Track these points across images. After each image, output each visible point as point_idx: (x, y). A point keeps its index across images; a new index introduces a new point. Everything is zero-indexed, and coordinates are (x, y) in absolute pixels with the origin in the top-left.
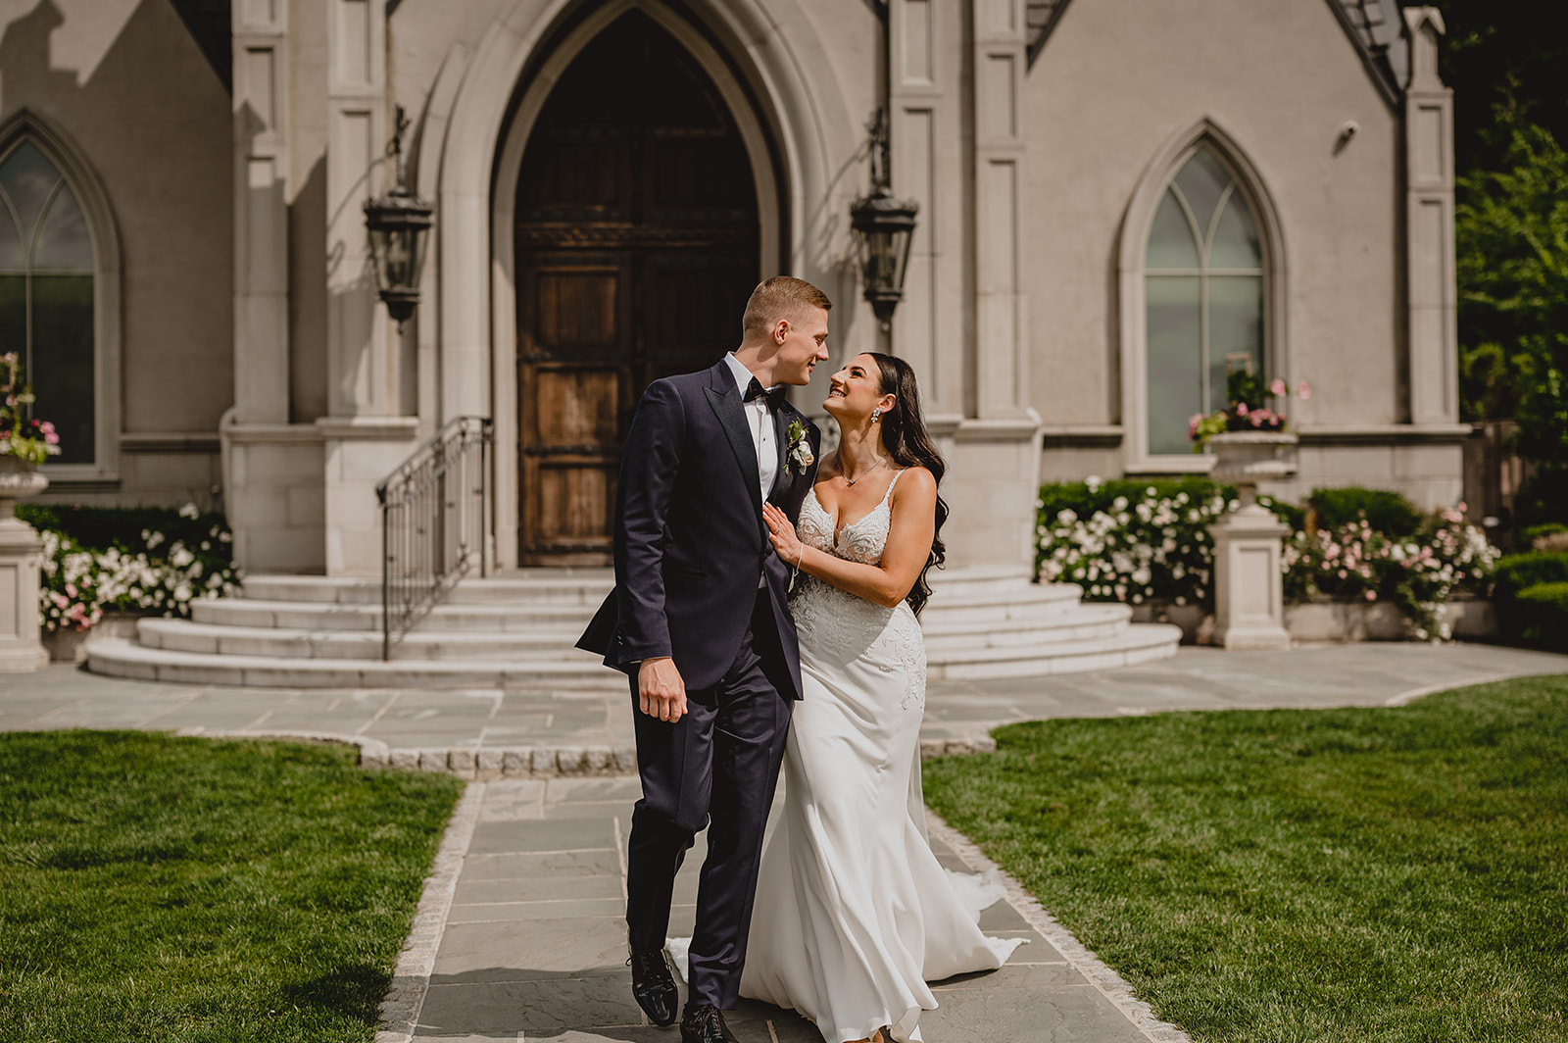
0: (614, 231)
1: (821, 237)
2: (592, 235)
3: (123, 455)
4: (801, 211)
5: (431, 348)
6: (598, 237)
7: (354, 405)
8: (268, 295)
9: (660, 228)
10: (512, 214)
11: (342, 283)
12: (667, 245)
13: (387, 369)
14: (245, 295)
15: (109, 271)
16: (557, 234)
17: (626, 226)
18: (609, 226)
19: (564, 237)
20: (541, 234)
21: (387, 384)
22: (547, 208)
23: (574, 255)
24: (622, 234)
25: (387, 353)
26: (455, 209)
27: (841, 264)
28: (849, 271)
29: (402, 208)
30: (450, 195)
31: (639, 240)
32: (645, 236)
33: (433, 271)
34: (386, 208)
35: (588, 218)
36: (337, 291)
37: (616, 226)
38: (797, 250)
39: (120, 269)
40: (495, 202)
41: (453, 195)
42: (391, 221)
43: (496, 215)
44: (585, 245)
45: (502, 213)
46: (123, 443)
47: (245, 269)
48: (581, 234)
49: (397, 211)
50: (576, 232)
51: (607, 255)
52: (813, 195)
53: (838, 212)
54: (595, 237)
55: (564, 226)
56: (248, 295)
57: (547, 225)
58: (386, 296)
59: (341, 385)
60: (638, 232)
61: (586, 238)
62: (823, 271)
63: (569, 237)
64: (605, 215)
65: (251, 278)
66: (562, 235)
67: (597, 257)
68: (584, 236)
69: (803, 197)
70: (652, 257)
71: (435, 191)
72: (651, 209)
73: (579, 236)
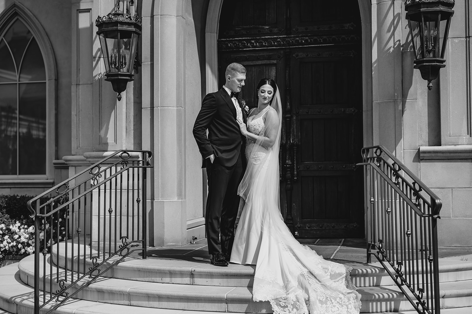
0: (275, 40)
2: (262, 43)
3: (55, 170)
4: (376, 13)
5: (148, 109)
6: (265, 43)
7: (107, 144)
8: (88, 84)
9: (301, 37)
10: (217, 33)
11: (101, 73)
12: (306, 46)
13: (126, 122)
14: (77, 84)
15: (51, 80)
16: (242, 43)
17: (281, 36)
18: (272, 37)
19: (246, 44)
20: (234, 44)
21: (126, 131)
22: (237, 29)
23: (251, 55)
24: (279, 41)
25: (126, 113)
26: (161, 24)
27: (402, 46)
28: (409, 51)
29: (115, 21)
30: (157, 16)
31: (289, 44)
32: (292, 42)
33: (150, 63)
34: (105, 22)
35: (260, 33)
36: (97, 78)
37: (276, 36)
38: (374, 39)
39: (56, 79)
40: (206, 27)
41: (159, 16)
42: (108, 30)
43: (206, 34)
44: (258, 48)
45: (211, 33)
46: (54, 164)
47: (76, 71)
48: (256, 42)
49: (112, 23)
50: (253, 42)
51: (271, 54)
52: (383, 2)
53: (401, 12)
54: (264, 44)
55: (246, 38)
56: (79, 85)
57: (237, 39)
58: (109, 76)
59: (99, 133)
60: (289, 39)
61: (259, 44)
62: (390, 51)
63: (249, 44)
64: (270, 31)
65: (80, 75)
66: (245, 43)
67: (265, 55)
68: (257, 44)
69: (377, 4)
70: (296, 54)
71: (151, 15)
72: (296, 26)
73: (255, 43)
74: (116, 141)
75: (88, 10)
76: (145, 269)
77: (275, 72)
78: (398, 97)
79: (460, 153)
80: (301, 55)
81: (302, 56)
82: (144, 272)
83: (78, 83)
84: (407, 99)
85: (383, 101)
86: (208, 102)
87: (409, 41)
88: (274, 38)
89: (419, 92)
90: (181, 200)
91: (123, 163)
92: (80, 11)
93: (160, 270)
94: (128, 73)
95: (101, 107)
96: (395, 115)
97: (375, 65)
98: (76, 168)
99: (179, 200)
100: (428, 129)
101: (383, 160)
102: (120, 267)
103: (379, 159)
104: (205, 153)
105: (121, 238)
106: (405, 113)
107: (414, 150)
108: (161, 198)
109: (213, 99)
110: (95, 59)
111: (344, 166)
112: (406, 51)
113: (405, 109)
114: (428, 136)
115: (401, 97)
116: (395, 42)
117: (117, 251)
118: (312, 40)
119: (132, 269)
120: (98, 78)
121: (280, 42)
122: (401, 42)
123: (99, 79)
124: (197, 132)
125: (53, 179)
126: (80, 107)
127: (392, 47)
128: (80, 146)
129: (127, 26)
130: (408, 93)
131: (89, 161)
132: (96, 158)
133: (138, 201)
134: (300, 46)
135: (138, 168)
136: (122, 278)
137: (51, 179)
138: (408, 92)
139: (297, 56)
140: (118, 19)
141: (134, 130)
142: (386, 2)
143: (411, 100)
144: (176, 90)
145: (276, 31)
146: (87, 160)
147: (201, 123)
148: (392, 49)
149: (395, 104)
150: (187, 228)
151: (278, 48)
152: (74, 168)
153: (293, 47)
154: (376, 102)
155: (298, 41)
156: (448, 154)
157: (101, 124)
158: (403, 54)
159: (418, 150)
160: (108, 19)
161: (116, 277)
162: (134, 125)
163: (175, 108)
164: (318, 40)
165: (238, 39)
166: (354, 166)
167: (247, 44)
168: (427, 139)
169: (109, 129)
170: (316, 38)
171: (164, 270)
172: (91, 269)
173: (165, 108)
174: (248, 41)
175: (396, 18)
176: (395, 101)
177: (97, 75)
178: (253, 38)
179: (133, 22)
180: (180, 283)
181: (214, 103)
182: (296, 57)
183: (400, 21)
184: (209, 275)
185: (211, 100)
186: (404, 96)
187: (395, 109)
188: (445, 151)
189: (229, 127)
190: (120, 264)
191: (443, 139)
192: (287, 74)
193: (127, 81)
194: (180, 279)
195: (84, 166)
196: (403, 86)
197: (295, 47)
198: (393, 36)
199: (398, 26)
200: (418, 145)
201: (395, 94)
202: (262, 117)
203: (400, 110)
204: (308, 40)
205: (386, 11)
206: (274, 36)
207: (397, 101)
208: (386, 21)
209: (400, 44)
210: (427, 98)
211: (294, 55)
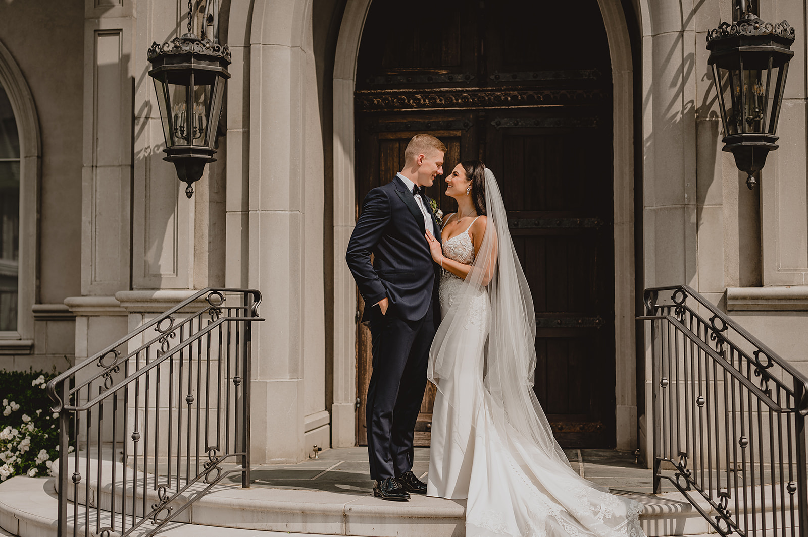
0: (458, 94)
1: (673, 84)
2: (435, 99)
3: (36, 322)
4: (651, 52)
5: (238, 213)
6: (441, 100)
7: (158, 276)
8: (114, 166)
9: (505, 90)
10: (353, 80)
11: (149, 147)
12: (513, 107)
13: (195, 237)
14: (93, 167)
15: (30, 157)
16: (399, 99)
17: (470, 89)
18: (453, 89)
19: (406, 101)
20: (383, 100)
21: (195, 253)
22: (389, 73)
23: (416, 120)
24: (466, 97)
25: (195, 220)
26: (263, 61)
27: (697, 112)
28: (708, 119)
29: (185, 53)
30: (257, 46)
31: (483, 103)
32: (489, 99)
33: (241, 130)
34: (168, 53)
35: (431, 82)
36: (141, 155)
37: (460, 89)
38: (646, 98)
39: (40, 155)
40: (335, 67)
41: (261, 46)
42: (174, 68)
43: (336, 81)
44: (428, 109)
45: (343, 79)
46: (35, 311)
47: (92, 141)
48: (424, 98)
49: (180, 55)
50: (419, 96)
51: (451, 119)
52: (664, 33)
53: (694, 52)
54: (438, 101)
55: (407, 90)
56: (97, 167)
57: (389, 91)
58: (171, 153)
59: (145, 256)
60: (483, 94)
61: (429, 102)
62: (676, 120)
63: (411, 101)
64: (449, 79)
65: (99, 149)
66: (404, 100)
67: (440, 121)
68: (427, 100)
69: (652, 36)
70: (496, 120)
71: (245, 44)
72: (496, 72)
73: (422, 100)
74: (176, 271)
75: (116, 32)
76: (255, 507)
77: (458, 151)
78: (689, 200)
79: (797, 299)
80: (506, 123)
81: (508, 124)
82: (253, 512)
83: (95, 165)
84: (705, 204)
85: (662, 207)
86: (373, 204)
87: (708, 103)
88: (457, 91)
89: (725, 191)
90: (297, 380)
91: (212, 313)
92: (100, 32)
93: (285, 509)
94: (207, 148)
95: (148, 209)
96: (685, 232)
97: (649, 144)
98: (88, 319)
99: (294, 380)
100: (739, 257)
101: (689, 310)
102: (206, 502)
103: (681, 309)
104: (370, 296)
105: (207, 449)
106: (701, 228)
107: (716, 294)
108: (260, 375)
109: (383, 199)
110: (139, 120)
111: (580, 321)
112: (703, 119)
113: (702, 222)
114: (738, 269)
115: (696, 200)
116: (685, 104)
117: (201, 474)
118: (525, 97)
119: (229, 507)
120: (145, 155)
121: (468, 99)
122: (695, 104)
123: (146, 158)
124: (355, 259)
125: (31, 339)
126: (98, 207)
127: (679, 112)
128: (97, 279)
129: (207, 62)
130: (706, 194)
131: (126, 308)
132: (138, 301)
133: (236, 382)
134: (504, 107)
135: (237, 320)
136: (209, 524)
137: (27, 339)
138: (707, 192)
139: (499, 124)
140: (193, 49)
141: (209, 252)
142: (670, 33)
143: (710, 206)
144: (290, 180)
145: (459, 79)
146: (122, 306)
147: (361, 241)
148: (679, 116)
149: (685, 214)
150: (305, 431)
151: (464, 109)
152: (85, 319)
153: (490, 108)
154: (651, 208)
155: (500, 97)
156: (777, 301)
157: (147, 239)
158: (698, 124)
159: (723, 294)
160: (173, 48)
161: (196, 522)
162: (209, 243)
163: (287, 212)
164: (536, 96)
165: (392, 91)
166: (598, 321)
167: (409, 101)
168: (737, 276)
169: (163, 250)
170: (530, 93)
171: (291, 509)
172: (155, 507)
173: (269, 212)
174: (410, 95)
175: (687, 61)
176: (684, 207)
177: (142, 149)
178: (418, 90)
179: (219, 55)
180: (321, 533)
181: (384, 205)
182: (496, 126)
183: (694, 68)
184: (377, 518)
185: (379, 200)
186: (700, 199)
187: (685, 220)
188: (772, 296)
189: (413, 250)
190: (205, 498)
191: (766, 276)
192: (480, 156)
193: (205, 161)
194: (323, 525)
195: (104, 315)
196: (698, 181)
197: (493, 108)
198: (681, 94)
199: (690, 77)
200: (723, 284)
201: (684, 194)
202: (467, 231)
203: (693, 224)
204: (518, 97)
205: (668, 50)
206: (457, 89)
207: (687, 208)
208: (668, 66)
209: (693, 108)
210: (738, 203)
211: (493, 123)
